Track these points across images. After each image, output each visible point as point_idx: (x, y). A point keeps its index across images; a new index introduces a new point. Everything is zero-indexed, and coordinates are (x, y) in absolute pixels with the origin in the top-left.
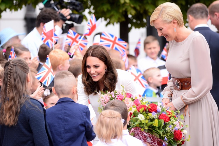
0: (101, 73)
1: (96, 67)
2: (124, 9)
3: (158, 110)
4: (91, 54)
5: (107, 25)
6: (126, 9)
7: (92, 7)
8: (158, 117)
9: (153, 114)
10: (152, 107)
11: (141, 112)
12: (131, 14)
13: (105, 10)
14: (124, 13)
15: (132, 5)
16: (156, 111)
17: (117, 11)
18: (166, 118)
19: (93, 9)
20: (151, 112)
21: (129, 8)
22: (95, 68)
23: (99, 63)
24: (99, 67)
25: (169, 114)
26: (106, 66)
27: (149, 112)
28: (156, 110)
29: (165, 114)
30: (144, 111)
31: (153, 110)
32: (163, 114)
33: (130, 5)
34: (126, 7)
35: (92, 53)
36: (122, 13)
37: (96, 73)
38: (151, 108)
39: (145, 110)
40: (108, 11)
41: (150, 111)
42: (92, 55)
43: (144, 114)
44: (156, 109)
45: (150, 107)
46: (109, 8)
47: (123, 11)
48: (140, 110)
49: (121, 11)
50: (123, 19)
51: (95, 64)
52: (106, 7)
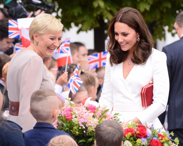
0: (130, 43)
1: (125, 34)
2: (99, 13)
3: (148, 135)
4: (119, 19)
5: (78, 32)
6: (102, 13)
7: (60, 10)
8: (149, 144)
9: (143, 141)
10: (140, 131)
11: (128, 138)
12: (107, 18)
13: (76, 14)
14: (99, 18)
15: (109, 9)
16: (146, 137)
17: (91, 16)
18: (159, 144)
19: (62, 13)
20: (140, 138)
21: (105, 12)
22: (124, 36)
23: (128, 30)
24: (128, 35)
25: (162, 139)
26: (138, 34)
27: (138, 138)
28: (146, 135)
29: (157, 140)
30: (131, 137)
31: (142, 136)
32: (154, 140)
33: (106, 8)
34: (101, 11)
35: (121, 18)
36: (97, 18)
37: (125, 42)
38: (140, 133)
39: (133, 136)
40: (79, 15)
41: (139, 136)
42: (121, 21)
43: (132, 141)
44: (146, 133)
45: (138, 132)
46: (81, 12)
47: (97, 15)
48: (126, 135)
49: (95, 15)
50: (98, 25)
51: (123, 31)
52: (76, 11)
